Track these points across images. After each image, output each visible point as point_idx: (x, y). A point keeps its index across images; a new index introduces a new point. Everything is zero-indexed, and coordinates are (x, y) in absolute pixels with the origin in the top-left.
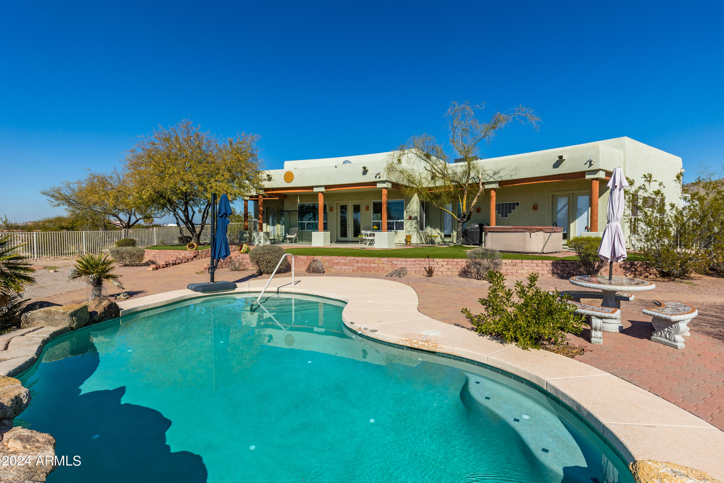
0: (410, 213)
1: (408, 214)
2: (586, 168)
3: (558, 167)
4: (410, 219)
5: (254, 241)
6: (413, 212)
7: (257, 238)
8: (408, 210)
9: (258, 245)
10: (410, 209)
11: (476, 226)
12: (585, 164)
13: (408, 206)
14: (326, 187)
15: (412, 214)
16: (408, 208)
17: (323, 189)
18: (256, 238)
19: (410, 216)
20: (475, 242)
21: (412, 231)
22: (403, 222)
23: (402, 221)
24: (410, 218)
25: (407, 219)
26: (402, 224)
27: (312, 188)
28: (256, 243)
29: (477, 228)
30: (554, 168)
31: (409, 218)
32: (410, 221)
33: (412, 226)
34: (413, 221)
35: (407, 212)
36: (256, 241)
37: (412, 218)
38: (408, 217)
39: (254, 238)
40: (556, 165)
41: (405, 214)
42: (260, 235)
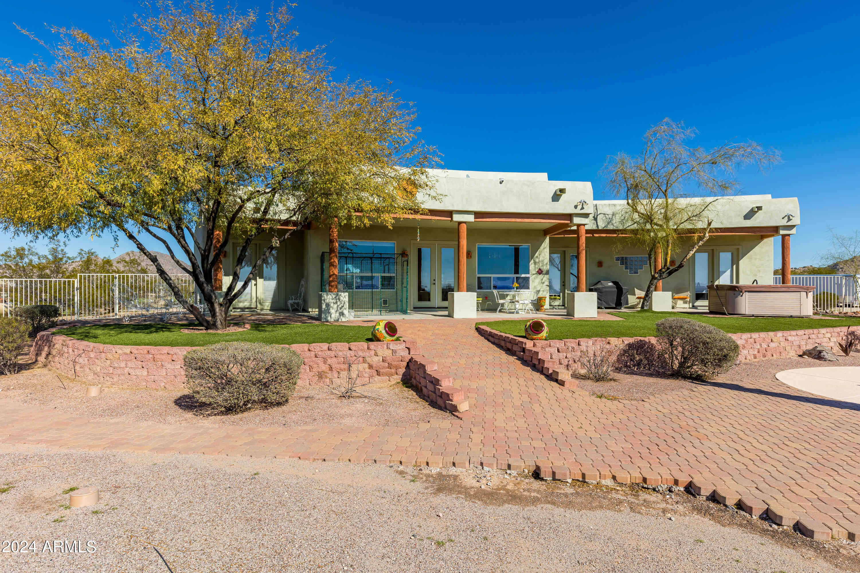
0: (541, 265)
1: (537, 266)
2: (784, 222)
3: (750, 219)
4: (540, 274)
5: (329, 313)
6: (545, 263)
7: (336, 306)
8: (537, 260)
9: (338, 321)
10: (540, 260)
11: (609, 284)
12: (783, 218)
13: (536, 255)
14: (478, 215)
15: (542, 266)
16: (537, 257)
17: (471, 218)
18: (332, 305)
19: (540, 269)
20: (610, 305)
21: (543, 291)
22: (528, 278)
23: (527, 275)
24: (540, 272)
25: (535, 273)
26: (527, 279)
27: (450, 213)
28: (333, 316)
29: (610, 287)
30: (745, 219)
31: (538, 272)
32: (541, 276)
33: (543, 283)
34: (546, 276)
35: (535, 263)
36: (332, 311)
37: (542, 272)
38: (537, 270)
39: (328, 305)
40: (748, 216)
41: (532, 266)
42: (341, 298)
